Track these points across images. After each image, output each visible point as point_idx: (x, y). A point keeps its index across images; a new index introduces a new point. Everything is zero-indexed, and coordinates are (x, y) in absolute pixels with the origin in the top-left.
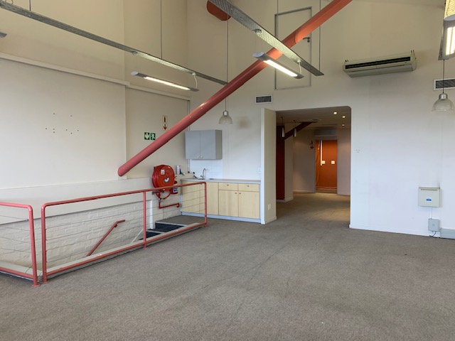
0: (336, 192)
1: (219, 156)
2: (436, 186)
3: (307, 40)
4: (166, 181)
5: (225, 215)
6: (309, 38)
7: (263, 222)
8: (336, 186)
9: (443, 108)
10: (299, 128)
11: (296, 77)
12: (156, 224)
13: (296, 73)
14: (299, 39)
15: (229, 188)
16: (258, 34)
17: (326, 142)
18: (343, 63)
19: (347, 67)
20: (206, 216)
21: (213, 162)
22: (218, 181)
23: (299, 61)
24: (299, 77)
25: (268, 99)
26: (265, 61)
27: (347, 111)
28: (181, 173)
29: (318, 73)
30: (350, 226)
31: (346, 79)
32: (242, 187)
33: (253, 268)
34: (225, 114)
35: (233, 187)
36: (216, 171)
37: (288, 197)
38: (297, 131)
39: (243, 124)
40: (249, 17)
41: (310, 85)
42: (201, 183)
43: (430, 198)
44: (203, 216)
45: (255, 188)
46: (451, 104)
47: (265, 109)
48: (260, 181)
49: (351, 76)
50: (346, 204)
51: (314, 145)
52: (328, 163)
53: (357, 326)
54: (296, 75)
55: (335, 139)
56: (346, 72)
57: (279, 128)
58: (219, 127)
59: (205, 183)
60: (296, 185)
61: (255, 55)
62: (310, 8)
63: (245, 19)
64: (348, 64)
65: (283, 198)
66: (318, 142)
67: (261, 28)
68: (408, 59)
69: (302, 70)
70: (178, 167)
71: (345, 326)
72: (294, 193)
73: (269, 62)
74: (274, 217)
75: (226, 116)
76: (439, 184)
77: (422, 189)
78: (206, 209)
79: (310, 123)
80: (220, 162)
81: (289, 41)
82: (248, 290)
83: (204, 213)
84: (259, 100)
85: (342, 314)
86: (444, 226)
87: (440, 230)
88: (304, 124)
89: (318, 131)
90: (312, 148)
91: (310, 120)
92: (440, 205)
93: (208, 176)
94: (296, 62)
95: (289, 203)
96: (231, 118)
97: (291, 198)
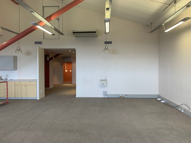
0: (71, 83)
1: (15, 68)
2: (105, 79)
3: (57, 19)
5: (19, 97)
6: (58, 19)
7: (38, 99)
8: (72, 80)
9: (106, 51)
10: (55, 56)
11: (52, 35)
13: (52, 33)
14: (53, 18)
15: (21, 84)
16: (33, 13)
17: (68, 63)
18: (72, 31)
19: (74, 33)
20: (7, 98)
21: (12, 71)
22: (15, 81)
23: (53, 28)
24: (53, 35)
25: (40, 43)
26: (36, 26)
27: (74, 50)
29: (62, 34)
30: (76, 97)
31: (73, 37)
32: (27, 83)
33: (31, 120)
35: (23, 83)
36: (14, 76)
37: (51, 86)
38: (55, 58)
39: (28, 53)
40: (27, 5)
41: (59, 38)
42: (5, 82)
43: (103, 83)
44: (6, 98)
45: (34, 83)
46: (109, 50)
47: (39, 47)
48: (37, 80)
49: (76, 37)
50: (74, 88)
51: (62, 64)
52: (69, 71)
53: (76, 137)
54: (52, 34)
55: (71, 61)
56: (73, 34)
57: (46, 56)
58: (15, 55)
59: (7, 82)
60: (54, 81)
61: (31, 23)
62: (59, 7)
63: (26, 6)
64: (74, 31)
65: (49, 87)
66: (64, 62)
67: (34, 11)
68: (95, 32)
69: (54, 32)
71: (71, 138)
72: (54, 84)
73: (38, 27)
74: (44, 96)
75: (19, 49)
76: (106, 78)
77: (101, 80)
78: (7, 95)
79: (60, 54)
80: (16, 71)
81: (48, 19)
82: (28, 131)
83: (6, 96)
84: (36, 43)
85: (70, 134)
86: (108, 93)
87: (107, 95)
88: (58, 55)
89: (64, 58)
90: (62, 65)
91: (60, 53)
92: (107, 86)
93: (9, 78)
94: (52, 28)
95: (52, 89)
96: (21, 50)
97: (53, 87)
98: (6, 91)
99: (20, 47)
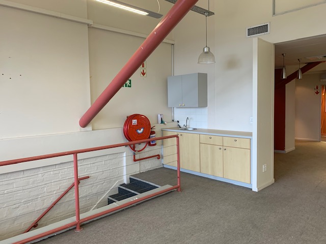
1: (202, 102)
4: (140, 131)
5: (207, 173)
7: (255, 188)
10: (305, 69)
12: (130, 178)
22: (200, 133)
25: (263, 29)
28: (162, 122)
32: (227, 141)
34: (206, 50)
36: (201, 120)
37: (289, 147)
58: (202, 70)
65: (283, 148)
70: (159, 115)
72: (296, 141)
74: (271, 180)
75: (206, 53)
84: (252, 31)
90: (317, 93)
95: (291, 155)
96: (213, 56)
97: (294, 148)
98: (176, 159)
99: (209, 49)
